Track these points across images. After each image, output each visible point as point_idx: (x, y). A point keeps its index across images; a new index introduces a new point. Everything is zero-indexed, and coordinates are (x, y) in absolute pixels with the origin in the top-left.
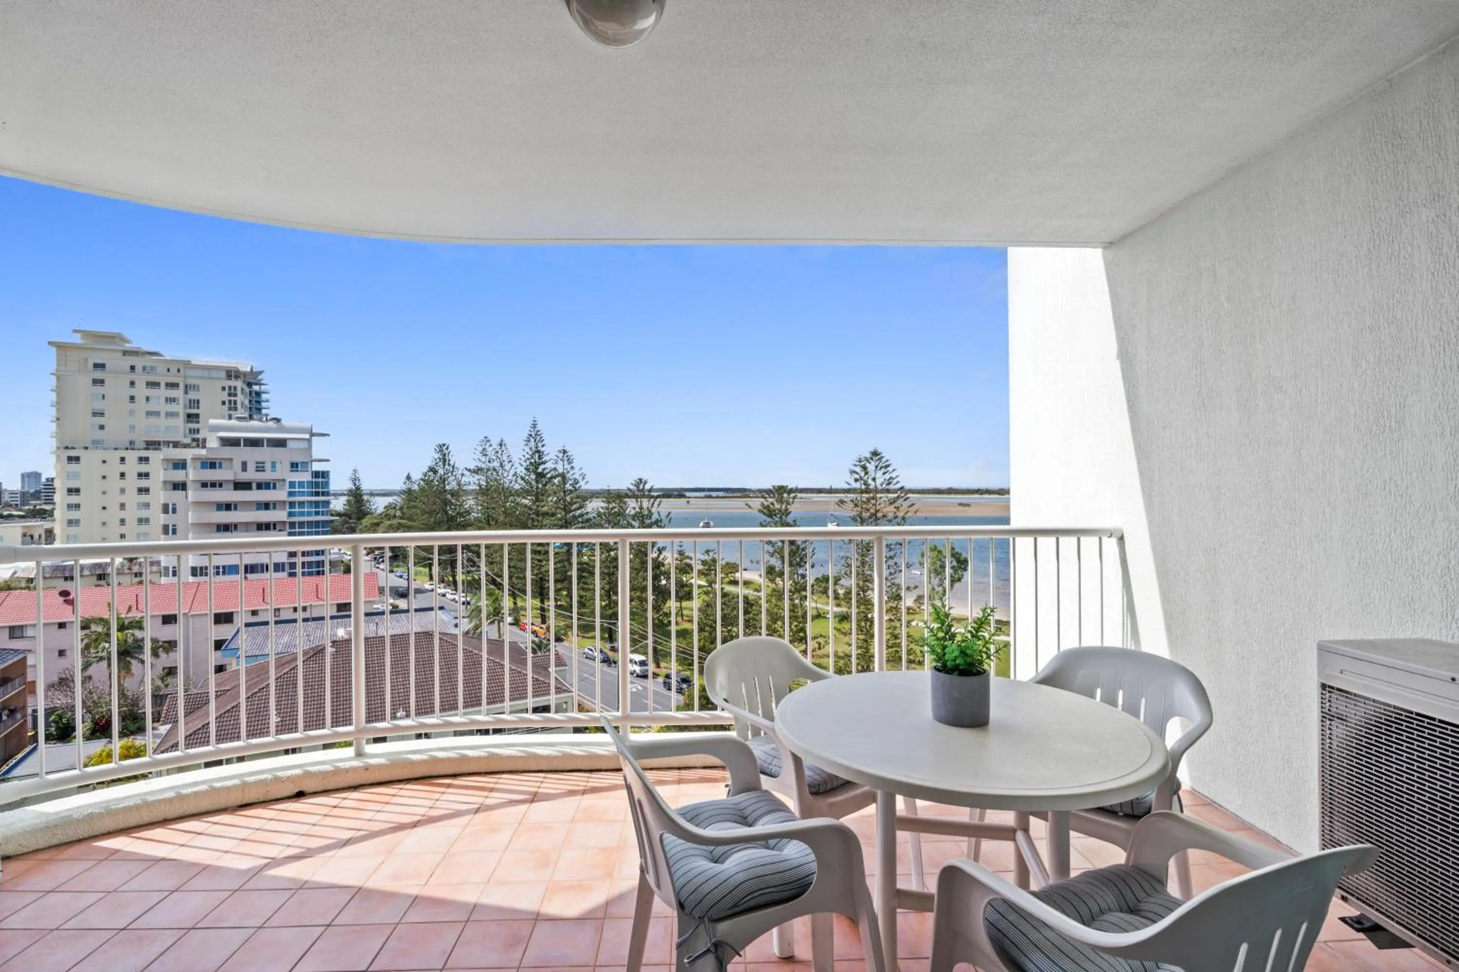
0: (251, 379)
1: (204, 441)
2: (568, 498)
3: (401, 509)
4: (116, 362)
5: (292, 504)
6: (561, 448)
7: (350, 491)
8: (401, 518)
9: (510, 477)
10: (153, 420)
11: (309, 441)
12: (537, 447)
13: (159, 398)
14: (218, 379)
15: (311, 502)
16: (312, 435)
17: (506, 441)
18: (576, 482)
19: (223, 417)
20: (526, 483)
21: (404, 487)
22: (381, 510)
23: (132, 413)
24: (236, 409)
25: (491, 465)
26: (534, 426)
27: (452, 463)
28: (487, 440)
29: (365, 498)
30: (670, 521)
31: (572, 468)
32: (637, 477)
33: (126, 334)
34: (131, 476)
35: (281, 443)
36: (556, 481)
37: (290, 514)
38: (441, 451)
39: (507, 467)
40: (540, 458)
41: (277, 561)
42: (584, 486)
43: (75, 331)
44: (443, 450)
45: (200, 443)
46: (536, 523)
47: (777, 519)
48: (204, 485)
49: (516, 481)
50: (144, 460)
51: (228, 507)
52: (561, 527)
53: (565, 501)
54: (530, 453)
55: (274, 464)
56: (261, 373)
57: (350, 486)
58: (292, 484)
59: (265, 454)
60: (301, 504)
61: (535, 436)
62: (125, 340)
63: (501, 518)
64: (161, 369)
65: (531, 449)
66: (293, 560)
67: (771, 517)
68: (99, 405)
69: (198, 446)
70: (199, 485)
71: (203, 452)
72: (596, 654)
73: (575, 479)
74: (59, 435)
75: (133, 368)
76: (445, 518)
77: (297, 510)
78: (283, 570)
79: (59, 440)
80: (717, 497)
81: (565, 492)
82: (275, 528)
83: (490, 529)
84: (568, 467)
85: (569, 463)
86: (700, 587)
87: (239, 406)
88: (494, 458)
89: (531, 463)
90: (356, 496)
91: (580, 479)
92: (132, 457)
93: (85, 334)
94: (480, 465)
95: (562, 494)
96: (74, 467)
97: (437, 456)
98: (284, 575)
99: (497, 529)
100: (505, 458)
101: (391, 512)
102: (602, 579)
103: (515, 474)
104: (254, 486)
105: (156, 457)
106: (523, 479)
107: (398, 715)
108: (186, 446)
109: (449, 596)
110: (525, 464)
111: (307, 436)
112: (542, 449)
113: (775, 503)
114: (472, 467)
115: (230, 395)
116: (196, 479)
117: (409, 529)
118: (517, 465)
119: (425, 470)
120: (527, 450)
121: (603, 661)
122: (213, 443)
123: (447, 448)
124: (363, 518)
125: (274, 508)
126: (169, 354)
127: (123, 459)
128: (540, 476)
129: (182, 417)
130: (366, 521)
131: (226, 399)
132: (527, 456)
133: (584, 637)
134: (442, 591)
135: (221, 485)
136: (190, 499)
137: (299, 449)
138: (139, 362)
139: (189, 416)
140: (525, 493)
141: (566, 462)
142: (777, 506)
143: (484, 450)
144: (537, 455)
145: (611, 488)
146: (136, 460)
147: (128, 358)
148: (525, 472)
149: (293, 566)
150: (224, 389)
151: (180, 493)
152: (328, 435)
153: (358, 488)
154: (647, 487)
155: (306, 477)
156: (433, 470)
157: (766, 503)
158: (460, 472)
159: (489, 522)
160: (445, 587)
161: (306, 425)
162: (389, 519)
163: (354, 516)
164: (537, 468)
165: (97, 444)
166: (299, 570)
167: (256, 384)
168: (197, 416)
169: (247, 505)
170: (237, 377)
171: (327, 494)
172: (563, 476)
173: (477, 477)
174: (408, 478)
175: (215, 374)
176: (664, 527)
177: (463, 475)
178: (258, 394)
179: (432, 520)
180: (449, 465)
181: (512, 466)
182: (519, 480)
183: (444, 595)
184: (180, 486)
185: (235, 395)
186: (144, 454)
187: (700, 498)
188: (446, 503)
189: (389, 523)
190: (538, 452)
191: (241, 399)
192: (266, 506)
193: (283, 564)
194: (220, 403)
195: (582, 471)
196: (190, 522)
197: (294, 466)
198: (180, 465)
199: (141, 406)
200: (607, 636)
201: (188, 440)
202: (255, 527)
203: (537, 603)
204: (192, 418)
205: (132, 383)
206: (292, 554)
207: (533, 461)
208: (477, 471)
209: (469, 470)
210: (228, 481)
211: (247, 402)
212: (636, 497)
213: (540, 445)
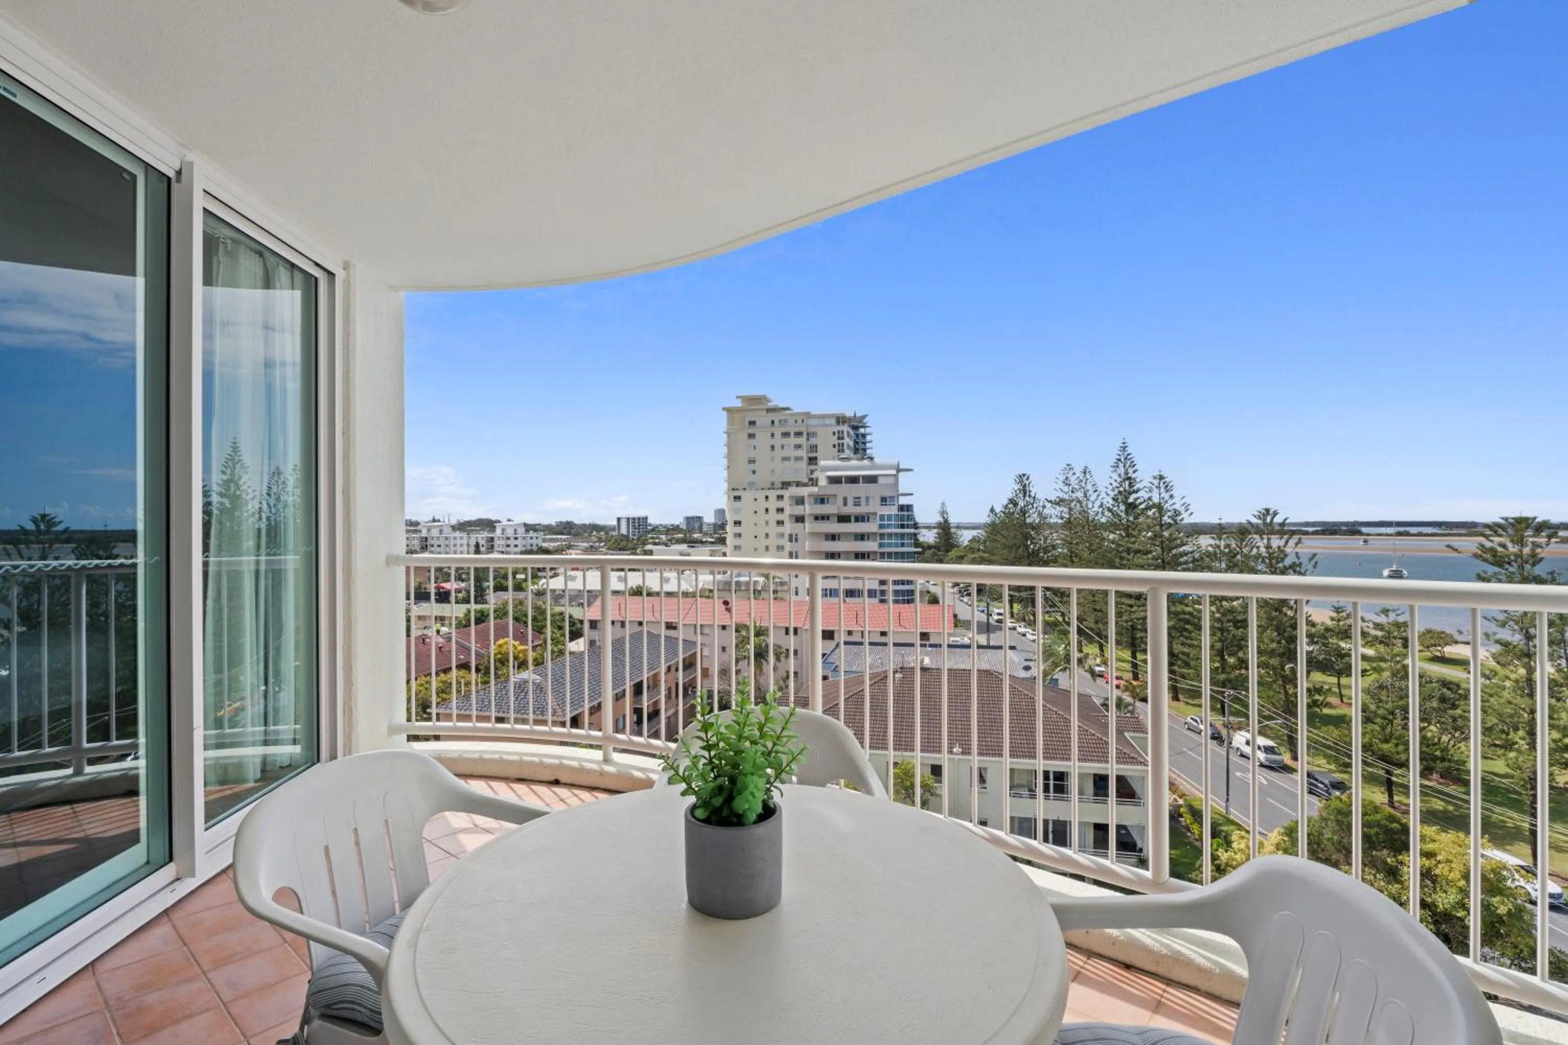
0: (856, 425)
1: (817, 479)
2: (1166, 534)
3: (985, 542)
4: (763, 420)
5: (882, 536)
6: (1156, 473)
7: (940, 523)
8: (984, 552)
9: (1096, 509)
10: (787, 463)
11: (896, 476)
12: (1127, 473)
13: (789, 445)
14: (831, 425)
15: (896, 534)
16: (899, 470)
17: (1091, 468)
18: (1177, 513)
19: (834, 459)
20: (1113, 514)
21: (988, 520)
22: (966, 543)
23: (773, 459)
24: (843, 451)
25: (1074, 496)
26: (1124, 448)
27: (1033, 494)
28: (1069, 467)
29: (953, 530)
30: (1315, 567)
31: (1171, 497)
32: (1261, 507)
33: (769, 396)
34: (772, 511)
35: (873, 480)
36: (1150, 513)
37: (881, 545)
38: (1021, 482)
39: (1093, 498)
40: (1131, 485)
41: (871, 588)
42: (1187, 519)
43: (738, 397)
44: (1023, 482)
45: (813, 482)
46: (1125, 562)
47: (1511, 569)
48: (817, 518)
49: (1103, 513)
50: (780, 497)
51: (833, 537)
52: (1156, 568)
53: (1161, 536)
54: (1119, 480)
55: (867, 499)
56: (865, 416)
57: (939, 519)
58: (882, 518)
59: (860, 489)
60: (890, 535)
61: (1125, 460)
62: (769, 401)
63: (1085, 555)
64: (791, 421)
65: (1120, 476)
66: (883, 588)
67: (1501, 566)
68: (752, 454)
69: (813, 485)
70: (813, 518)
71: (815, 489)
72: (1202, 727)
73: (1175, 510)
74: (729, 481)
75: (773, 422)
76: (1026, 554)
77: (886, 541)
78: (875, 597)
79: (729, 484)
80: (1420, 534)
81: (1161, 526)
82: (869, 558)
83: (1073, 566)
84: (1166, 496)
85: (1167, 491)
86: (1365, 658)
87: (845, 447)
88: (1077, 487)
89: (1120, 493)
90: (945, 528)
91: (1182, 510)
92: (773, 494)
93: (745, 399)
94: (1062, 495)
95: (1158, 528)
96: (737, 504)
97: (1017, 487)
98: (876, 601)
99: (1080, 566)
100: (1089, 487)
101: (976, 545)
102: (1213, 634)
103: (1101, 506)
104: (853, 519)
105: (786, 493)
106: (1110, 510)
107: (955, 750)
108: (805, 485)
109: (1029, 636)
110: (1112, 494)
111: (894, 472)
112: (1134, 476)
113: (1510, 545)
114: (1053, 498)
115: (839, 438)
116: (811, 512)
117: (990, 562)
118: (1103, 495)
119: (1006, 502)
120: (1115, 476)
121: (1213, 738)
122: (823, 482)
123: (1028, 479)
124: (951, 551)
125: (868, 539)
126: (797, 409)
127: (767, 497)
128: (1131, 507)
129: (805, 460)
130: (953, 553)
131: (836, 442)
132: (1115, 484)
133: (1188, 703)
134: (1022, 630)
135: (828, 519)
136: (807, 530)
137: (887, 485)
138: (776, 417)
139: (810, 459)
140: (1112, 526)
141: (1162, 490)
142: (1513, 549)
143: (1067, 478)
144: (1127, 483)
145: (1223, 521)
146: (775, 498)
147: (770, 414)
148: (1111, 502)
149: (883, 593)
150: (834, 433)
151: (800, 525)
152: (912, 470)
153: (946, 521)
154: (1278, 519)
155: (893, 510)
156: (1013, 502)
157: (1488, 544)
158: (1041, 504)
159: (1072, 560)
160: (1025, 627)
161: (894, 461)
162: (973, 553)
163: (943, 548)
164: (1127, 498)
165: (751, 484)
166: (890, 597)
167: (862, 427)
168: (816, 458)
169: (847, 536)
170: (844, 422)
171: (916, 526)
172: (1159, 507)
173: (1058, 508)
174: (992, 510)
175: (827, 421)
176: (1304, 574)
177: (1044, 507)
178: (864, 436)
179: (1013, 555)
180: (1030, 496)
181: (1099, 495)
182: (1106, 513)
183: (1024, 635)
184: (800, 519)
185: (843, 438)
186: (780, 492)
187: (1391, 535)
188: (1027, 536)
189: (973, 556)
190: (1129, 478)
191: (848, 442)
192: (861, 537)
193: (875, 591)
194: (831, 446)
195: (1184, 500)
196: (807, 549)
197: (884, 500)
198: (800, 501)
199: (779, 453)
200: (1219, 706)
201: (806, 481)
202: (853, 556)
203: (1127, 654)
204: (813, 460)
205: (773, 435)
206: (883, 583)
207: (1121, 489)
208: (1059, 502)
209: (1050, 502)
210: (833, 515)
211: (852, 444)
212: (1259, 531)
213: (1131, 471)
